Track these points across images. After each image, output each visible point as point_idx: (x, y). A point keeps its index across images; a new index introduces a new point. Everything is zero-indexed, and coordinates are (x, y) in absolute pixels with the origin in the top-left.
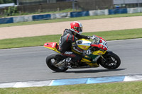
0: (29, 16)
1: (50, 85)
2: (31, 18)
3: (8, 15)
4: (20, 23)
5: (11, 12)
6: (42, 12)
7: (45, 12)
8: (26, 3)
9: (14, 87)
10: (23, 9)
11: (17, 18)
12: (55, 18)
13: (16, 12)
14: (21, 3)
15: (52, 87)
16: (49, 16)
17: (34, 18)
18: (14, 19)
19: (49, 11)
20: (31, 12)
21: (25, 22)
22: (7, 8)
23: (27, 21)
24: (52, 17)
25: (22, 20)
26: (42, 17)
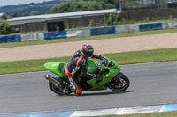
0: (135, 26)
1: (161, 111)
2: (137, 28)
3: (109, 24)
4: (123, 34)
5: (113, 20)
6: (151, 20)
7: (155, 20)
8: (131, 9)
9: (117, 113)
10: (128, 16)
11: (120, 27)
12: (167, 28)
13: (119, 20)
14: (124, 9)
15: (162, 113)
16: (160, 25)
17: (142, 28)
18: (116, 29)
19: (159, 19)
20: (137, 21)
21: (129, 33)
22: (107, 15)
23: (133, 31)
24: (163, 27)
25: (126, 30)
26: (152, 27)
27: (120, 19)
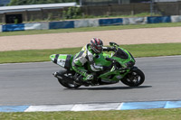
0: (94, 20)
1: (119, 109)
2: (97, 23)
3: (68, 18)
4: (82, 28)
5: (72, 14)
6: (111, 15)
7: (115, 15)
8: (92, 3)
9: (72, 110)
10: (87, 11)
11: (79, 22)
12: (128, 24)
14: (84, 3)
15: (120, 112)
16: (120, 20)
17: (102, 23)
18: (75, 23)
19: (120, 15)
20: (97, 15)
21: (89, 27)
22: (66, 8)
23: (92, 25)
24: (124, 22)
25: (85, 24)
26: (112, 22)
27: (79, 13)
